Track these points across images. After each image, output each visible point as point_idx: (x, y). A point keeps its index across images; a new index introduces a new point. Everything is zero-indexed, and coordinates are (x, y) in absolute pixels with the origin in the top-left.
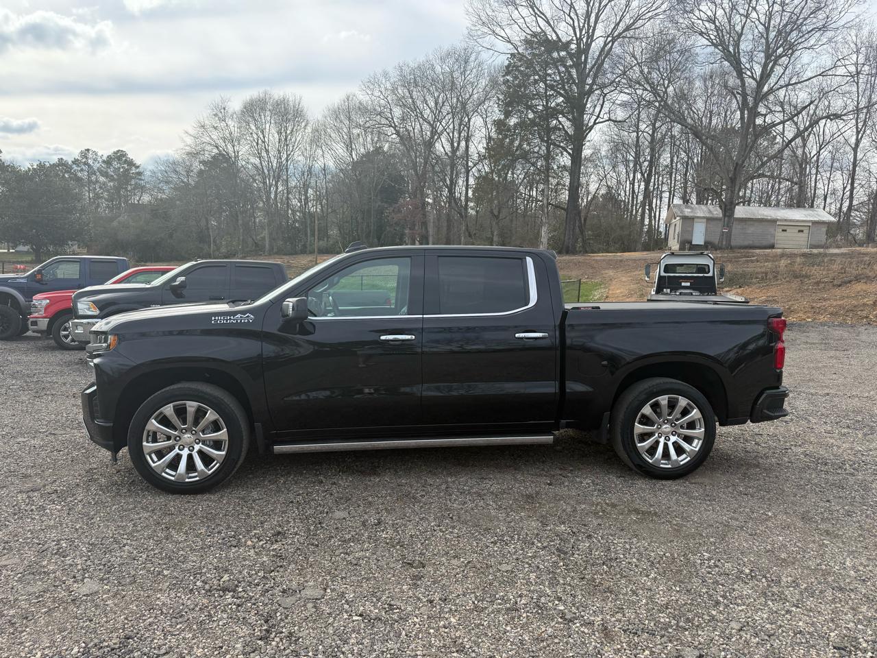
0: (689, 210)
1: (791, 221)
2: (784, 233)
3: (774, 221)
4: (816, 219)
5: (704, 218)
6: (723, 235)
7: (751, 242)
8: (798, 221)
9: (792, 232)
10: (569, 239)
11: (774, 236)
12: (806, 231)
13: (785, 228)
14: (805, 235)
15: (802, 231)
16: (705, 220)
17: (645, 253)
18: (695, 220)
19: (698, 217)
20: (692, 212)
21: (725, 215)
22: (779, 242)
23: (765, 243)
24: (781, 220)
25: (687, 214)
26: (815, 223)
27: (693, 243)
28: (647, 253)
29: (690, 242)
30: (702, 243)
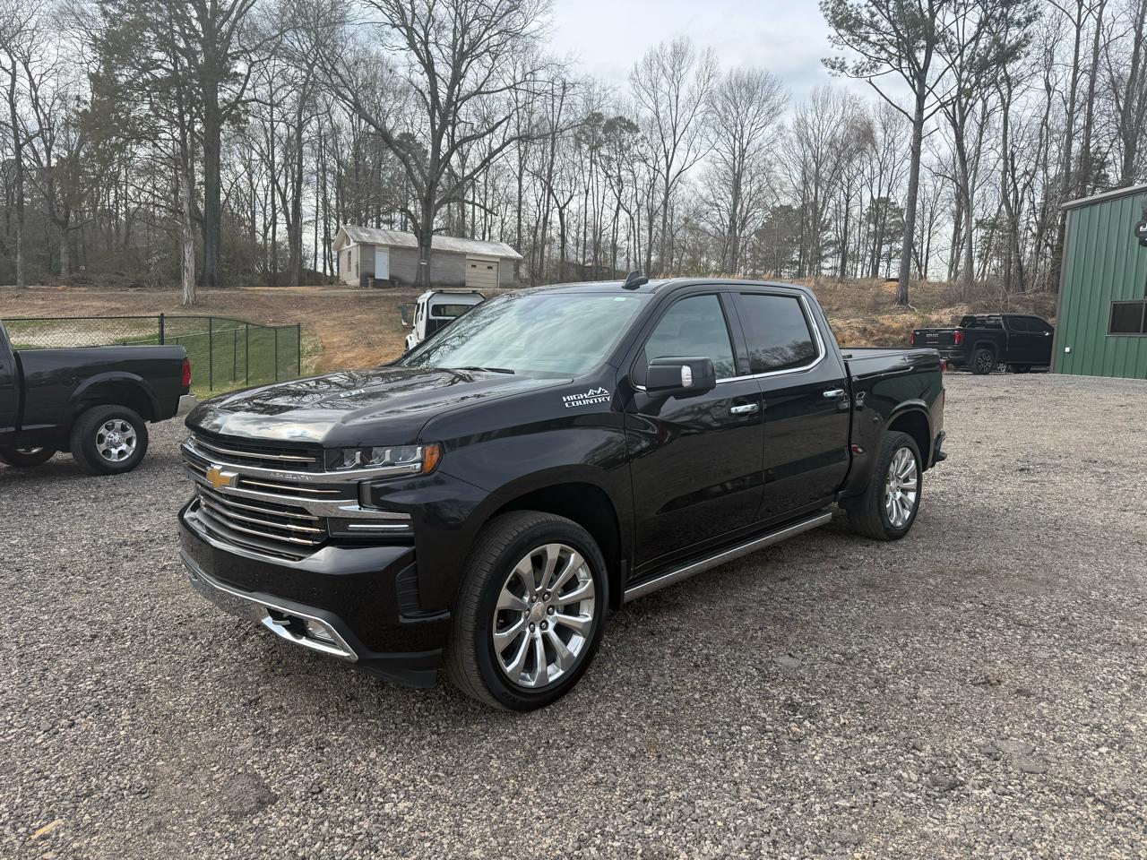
0: (367, 235)
1: (480, 255)
2: (473, 270)
3: (463, 255)
4: (503, 255)
5: (386, 246)
6: (421, 269)
7: (441, 279)
8: (487, 256)
9: (482, 268)
10: (212, 264)
11: (464, 272)
12: (495, 268)
13: (474, 263)
14: (493, 272)
15: (491, 268)
16: (388, 249)
17: (318, 288)
18: (376, 248)
19: (380, 245)
20: (370, 237)
21: (421, 244)
22: (470, 279)
23: (456, 280)
24: (470, 254)
25: (366, 240)
26: (503, 259)
27: (376, 277)
28: (321, 288)
29: (373, 276)
30: (386, 277)
